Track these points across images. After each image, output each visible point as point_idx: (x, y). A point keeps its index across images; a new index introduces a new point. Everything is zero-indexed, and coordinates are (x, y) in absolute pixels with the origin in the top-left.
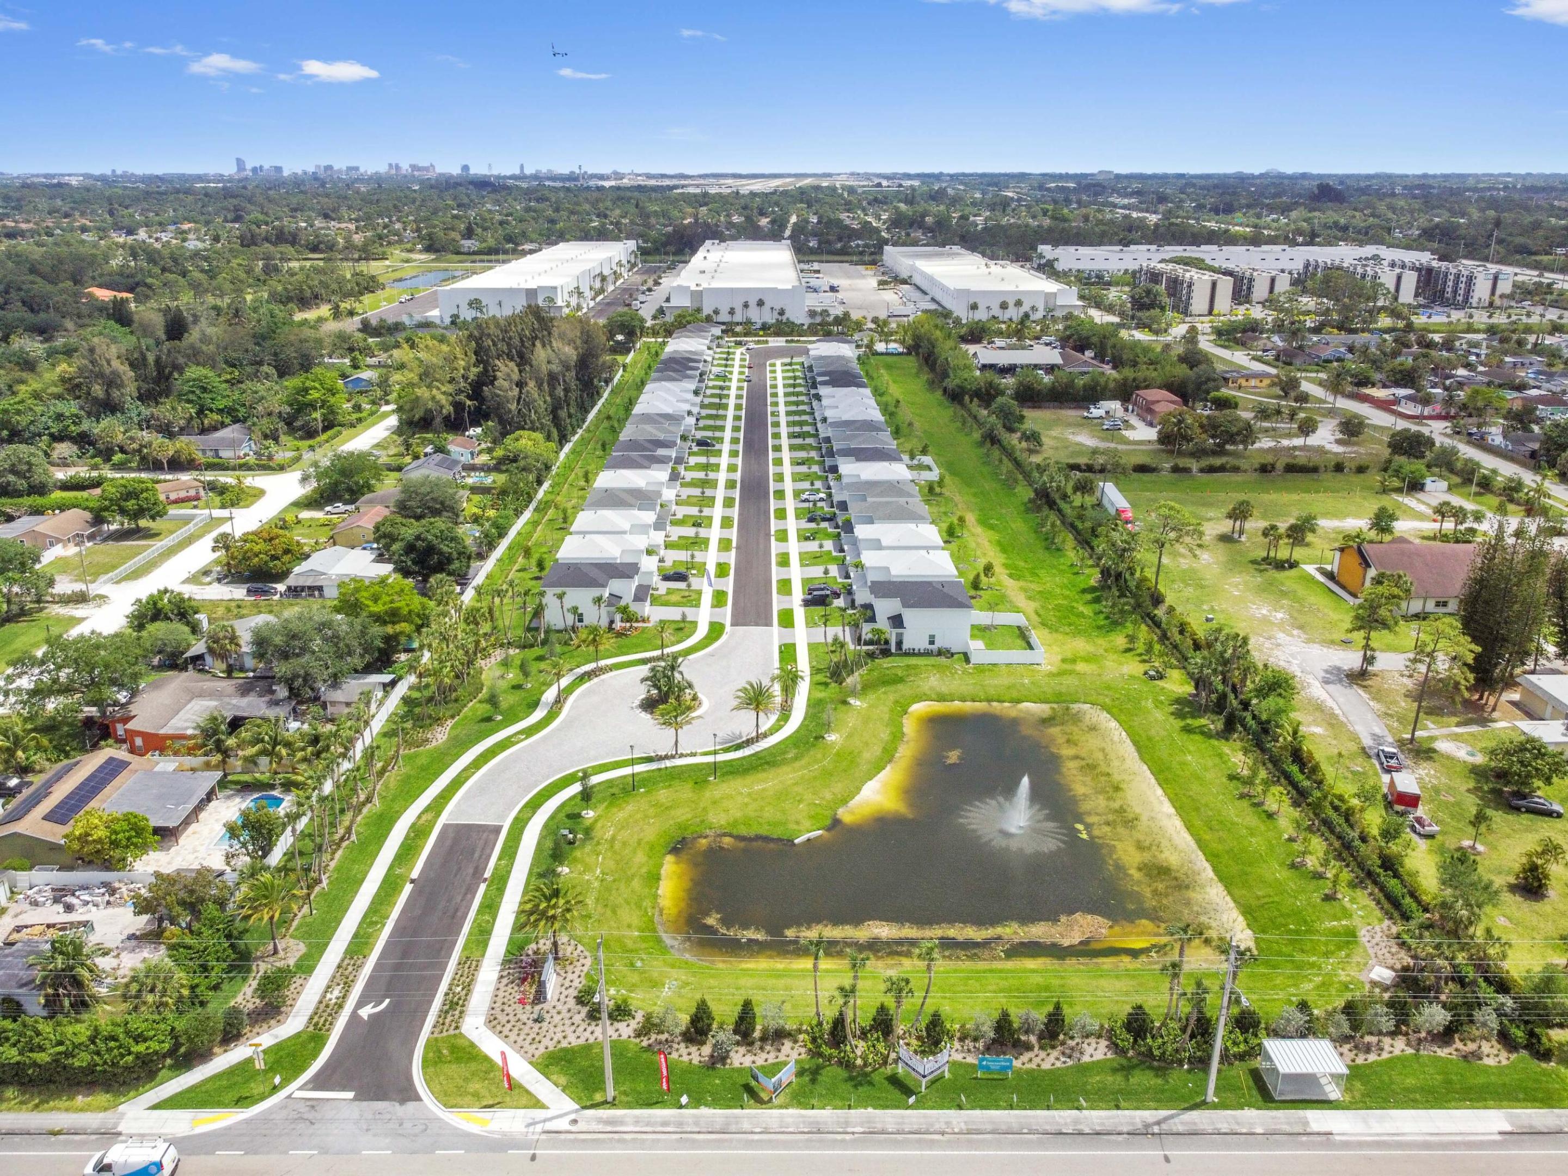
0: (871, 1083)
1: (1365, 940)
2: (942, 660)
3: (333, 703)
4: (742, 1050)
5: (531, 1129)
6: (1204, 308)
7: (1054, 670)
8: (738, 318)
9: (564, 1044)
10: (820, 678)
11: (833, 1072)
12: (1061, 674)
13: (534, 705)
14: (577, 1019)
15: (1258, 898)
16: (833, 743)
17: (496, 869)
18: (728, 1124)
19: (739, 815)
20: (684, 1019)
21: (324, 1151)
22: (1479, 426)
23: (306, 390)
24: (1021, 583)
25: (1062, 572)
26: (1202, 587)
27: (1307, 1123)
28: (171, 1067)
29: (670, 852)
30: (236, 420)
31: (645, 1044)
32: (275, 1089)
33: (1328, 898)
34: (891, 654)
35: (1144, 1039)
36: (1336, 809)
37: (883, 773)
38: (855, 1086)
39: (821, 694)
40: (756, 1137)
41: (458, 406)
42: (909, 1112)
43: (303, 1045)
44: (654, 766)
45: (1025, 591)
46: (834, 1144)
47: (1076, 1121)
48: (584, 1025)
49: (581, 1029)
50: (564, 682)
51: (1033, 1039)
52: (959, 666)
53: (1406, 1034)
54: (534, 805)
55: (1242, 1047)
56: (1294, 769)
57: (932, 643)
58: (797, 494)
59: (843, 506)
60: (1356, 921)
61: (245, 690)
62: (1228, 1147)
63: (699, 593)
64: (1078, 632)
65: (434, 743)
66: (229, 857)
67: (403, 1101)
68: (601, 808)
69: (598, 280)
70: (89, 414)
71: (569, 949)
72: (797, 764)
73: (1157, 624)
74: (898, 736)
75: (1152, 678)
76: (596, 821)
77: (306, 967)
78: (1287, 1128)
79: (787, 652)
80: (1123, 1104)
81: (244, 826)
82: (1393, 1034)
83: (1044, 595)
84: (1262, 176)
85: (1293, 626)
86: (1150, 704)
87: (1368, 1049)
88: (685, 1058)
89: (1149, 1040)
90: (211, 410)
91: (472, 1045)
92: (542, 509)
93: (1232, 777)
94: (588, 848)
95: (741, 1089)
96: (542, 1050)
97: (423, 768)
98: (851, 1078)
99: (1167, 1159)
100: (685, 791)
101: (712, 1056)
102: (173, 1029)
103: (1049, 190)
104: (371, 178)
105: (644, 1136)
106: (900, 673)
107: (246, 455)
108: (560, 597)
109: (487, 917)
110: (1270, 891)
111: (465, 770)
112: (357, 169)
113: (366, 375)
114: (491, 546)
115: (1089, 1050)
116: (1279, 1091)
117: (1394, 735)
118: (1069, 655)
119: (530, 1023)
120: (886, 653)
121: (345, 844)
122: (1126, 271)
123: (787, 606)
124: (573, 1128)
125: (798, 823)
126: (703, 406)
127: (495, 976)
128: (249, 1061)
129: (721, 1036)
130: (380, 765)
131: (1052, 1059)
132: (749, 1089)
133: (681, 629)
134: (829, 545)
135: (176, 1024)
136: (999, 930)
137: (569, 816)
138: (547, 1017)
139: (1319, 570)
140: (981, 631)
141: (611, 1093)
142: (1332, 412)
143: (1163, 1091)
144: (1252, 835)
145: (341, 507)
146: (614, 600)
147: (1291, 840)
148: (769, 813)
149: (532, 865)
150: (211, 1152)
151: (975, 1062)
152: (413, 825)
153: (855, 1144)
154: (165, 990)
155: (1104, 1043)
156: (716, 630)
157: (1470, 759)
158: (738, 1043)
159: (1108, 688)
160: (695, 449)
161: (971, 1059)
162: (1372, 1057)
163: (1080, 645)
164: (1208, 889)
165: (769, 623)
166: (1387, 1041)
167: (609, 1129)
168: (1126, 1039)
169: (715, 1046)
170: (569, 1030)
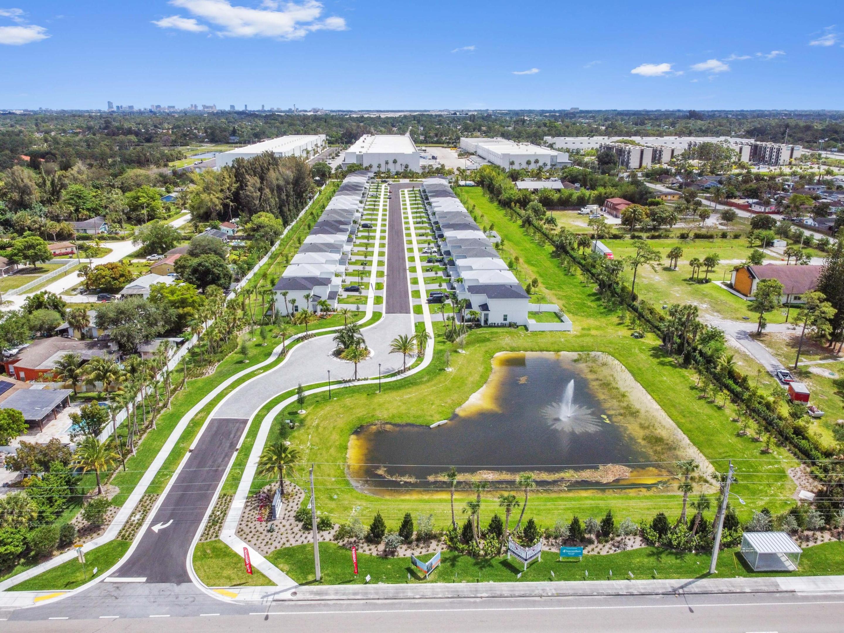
0: (491, 566)
1: (791, 475)
2: (512, 329)
3: (146, 353)
4: (405, 547)
5: (265, 599)
6: (637, 165)
7: (578, 334)
8: (383, 169)
9: (288, 545)
10: (441, 339)
11: (465, 560)
12: (583, 336)
13: (269, 354)
14: (296, 530)
15: (720, 454)
16: (451, 372)
17: (244, 443)
18: (397, 593)
19: (395, 412)
20: (366, 528)
21: (123, 616)
22: (798, 216)
23: (138, 198)
24: (553, 292)
25: (575, 286)
26: (658, 292)
27: (777, 585)
28: (23, 564)
29: (353, 434)
30: (97, 215)
31: (341, 544)
32: (94, 576)
33: (764, 452)
34: (481, 327)
35: (666, 534)
36: (760, 403)
37: (482, 389)
38: (481, 568)
39: (441, 347)
40: (417, 601)
41: (226, 206)
42: (517, 583)
43: (114, 549)
44: (342, 386)
45: (556, 295)
46: (469, 605)
47: (628, 587)
48: (300, 533)
49: (299, 535)
50: (287, 342)
51: (593, 536)
52: (522, 332)
53: (830, 530)
54: (268, 408)
55: (729, 539)
56: (730, 382)
57: (505, 319)
58: (420, 250)
59: (448, 253)
60: (784, 466)
61: (91, 346)
62: (730, 601)
63: (366, 298)
64: (589, 316)
65: (207, 375)
66: (72, 437)
67: (179, 583)
68: (310, 409)
69: (305, 152)
70: (11, 210)
71: (291, 488)
72: (429, 384)
73: (635, 310)
74: (489, 369)
75: (637, 337)
76: (307, 416)
77: (119, 502)
78: (766, 589)
79: (420, 326)
80: (657, 575)
81: (83, 417)
82: (822, 529)
83: (567, 298)
84: (656, 111)
85: (713, 311)
86: (637, 351)
87: (807, 539)
88: (368, 552)
89: (669, 535)
90: (83, 209)
91: (227, 547)
92: (273, 257)
93: (692, 388)
94: (302, 431)
95: (406, 571)
96: (273, 549)
97: (199, 389)
98: (476, 564)
99: (691, 611)
100: (362, 399)
101: (385, 551)
102: (25, 538)
103: (546, 116)
104: (181, 111)
105: (342, 602)
106: (487, 336)
107: (102, 232)
108: (284, 295)
109: (238, 471)
110: (727, 449)
111: (226, 389)
112: (174, 107)
113: (174, 195)
114: (244, 274)
115: (630, 543)
116: (757, 565)
117: (784, 365)
118: (586, 327)
119: (265, 533)
120: (478, 326)
121: (148, 431)
122: (592, 149)
123: (418, 304)
124: (294, 598)
125: (431, 416)
126: (365, 209)
127: (242, 505)
128: (76, 559)
129: (391, 537)
130: (172, 387)
131: (606, 548)
132: (409, 570)
133: (356, 315)
134: (440, 274)
135: (28, 535)
136: (562, 475)
137: (290, 414)
138: (276, 529)
139: (723, 283)
140: (534, 314)
141: (319, 574)
142: (715, 211)
143: (681, 568)
144: (711, 419)
145: (157, 257)
146: (316, 298)
147: (734, 421)
148: (414, 411)
149: (267, 441)
150: (46, 618)
151: (557, 551)
152: (192, 419)
153: (484, 604)
154: (21, 512)
155: (638, 539)
156: (377, 316)
157: (832, 377)
158: (402, 542)
159: (611, 343)
160: (361, 229)
161: (554, 550)
162: (811, 544)
163: (592, 322)
164: (688, 450)
165: (408, 312)
166: (818, 534)
167: (318, 597)
168: (653, 535)
169: (387, 544)
170: (291, 537)
